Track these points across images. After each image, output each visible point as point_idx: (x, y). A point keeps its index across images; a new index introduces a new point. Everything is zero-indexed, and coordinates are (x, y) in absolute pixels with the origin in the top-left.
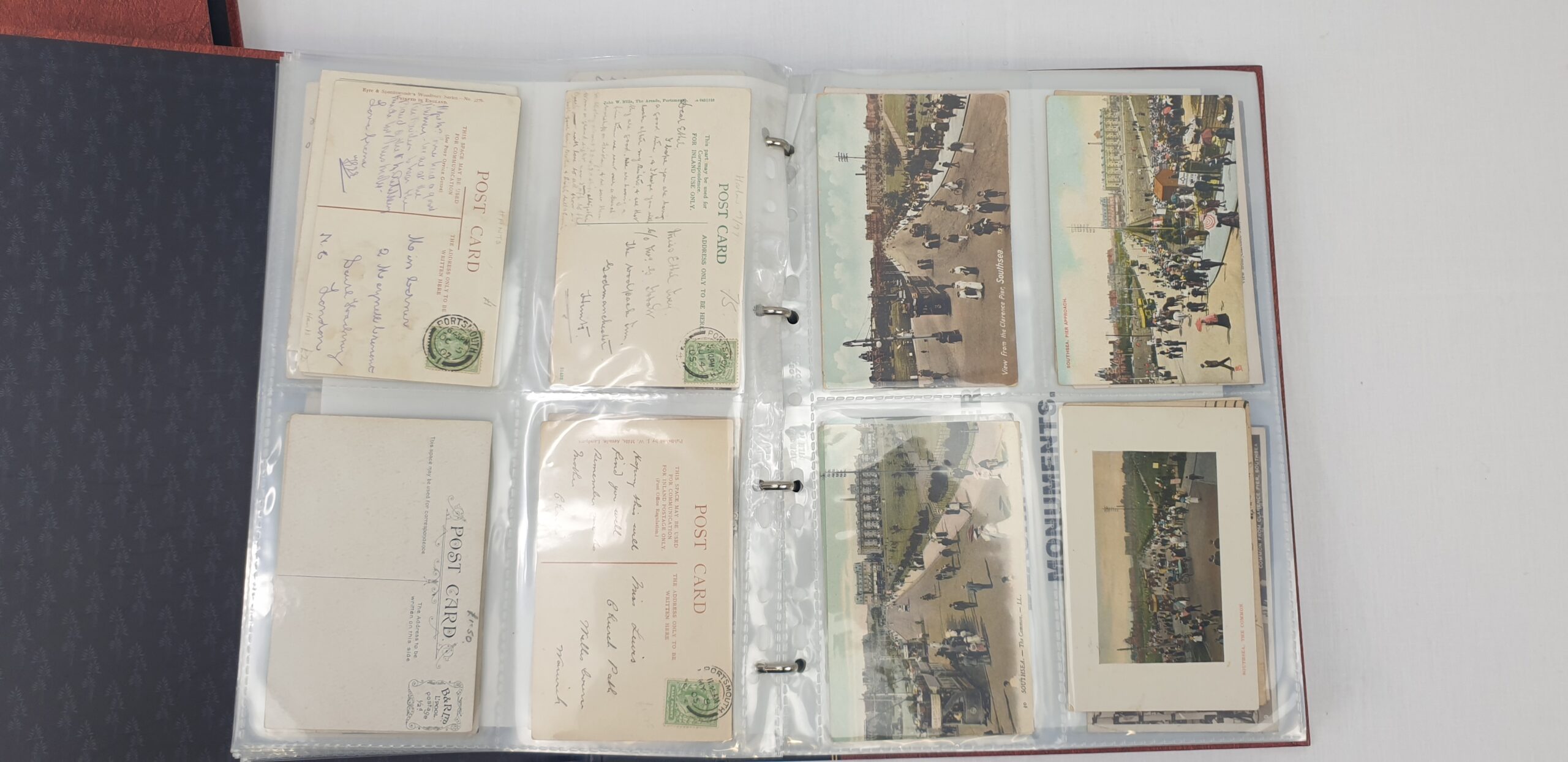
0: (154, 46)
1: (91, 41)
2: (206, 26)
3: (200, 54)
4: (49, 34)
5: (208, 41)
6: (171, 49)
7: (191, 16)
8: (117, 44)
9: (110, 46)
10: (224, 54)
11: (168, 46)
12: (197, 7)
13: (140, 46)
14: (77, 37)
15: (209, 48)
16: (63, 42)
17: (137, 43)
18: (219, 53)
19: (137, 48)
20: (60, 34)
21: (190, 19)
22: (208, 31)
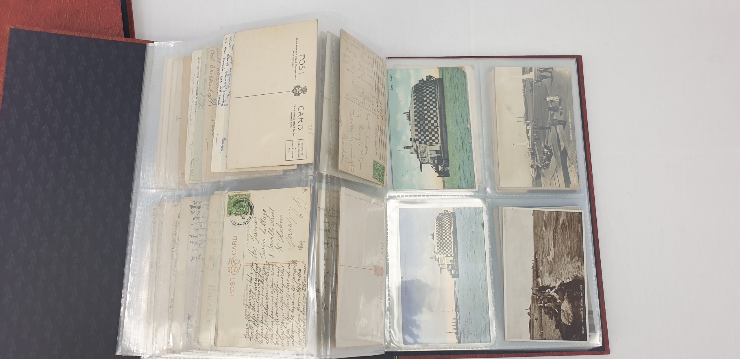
0: (101, 38)
1: (73, 35)
2: (121, 29)
3: (120, 42)
4: (56, 31)
5: (122, 36)
6: (108, 39)
7: (115, 25)
8: (85, 36)
9: (81, 37)
10: (130, 42)
11: (106, 38)
12: (118, 21)
13: (94, 37)
14: (67, 33)
15: (124, 39)
16: (61, 35)
17: (93, 36)
18: (128, 41)
19: (93, 38)
20: (60, 32)
21: (114, 26)
22: (122, 32)
